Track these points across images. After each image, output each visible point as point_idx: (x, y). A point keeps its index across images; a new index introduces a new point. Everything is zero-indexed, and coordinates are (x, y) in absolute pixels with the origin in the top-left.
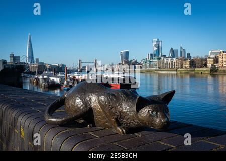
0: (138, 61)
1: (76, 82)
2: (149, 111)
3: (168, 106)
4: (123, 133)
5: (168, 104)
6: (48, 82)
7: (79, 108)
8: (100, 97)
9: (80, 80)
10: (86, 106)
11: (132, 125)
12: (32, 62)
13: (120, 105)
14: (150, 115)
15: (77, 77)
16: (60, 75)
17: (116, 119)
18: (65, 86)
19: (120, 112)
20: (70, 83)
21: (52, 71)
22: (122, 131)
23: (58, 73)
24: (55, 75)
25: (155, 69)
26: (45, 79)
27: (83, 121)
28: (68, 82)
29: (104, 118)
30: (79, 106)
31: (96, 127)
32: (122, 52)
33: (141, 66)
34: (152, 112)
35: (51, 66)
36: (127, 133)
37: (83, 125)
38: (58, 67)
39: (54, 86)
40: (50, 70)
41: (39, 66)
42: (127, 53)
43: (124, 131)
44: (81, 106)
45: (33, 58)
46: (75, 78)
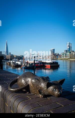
0: (60, 54)
1: (28, 64)
2: (52, 88)
3: (61, 86)
4: (42, 97)
5: (62, 85)
6: (15, 64)
7: (23, 84)
8: (32, 80)
9: (31, 63)
10: (26, 84)
11: (46, 94)
12: (8, 54)
13: (41, 84)
14: (53, 91)
15: (29, 62)
16: (20, 61)
17: (39, 90)
18: (23, 66)
19: (40, 87)
20: (26, 65)
21: (17, 59)
22: (41, 96)
23: (20, 59)
24: (18, 60)
25: (68, 58)
26: (13, 63)
27: (25, 90)
28: (24, 64)
29: (34, 90)
30: (23, 83)
31: (30, 93)
32: (51, 49)
33: (61, 56)
34: (54, 89)
35: (17, 56)
36: (44, 97)
37: (25, 92)
38: (20, 57)
39: (18, 66)
40: (16, 58)
41: (11, 56)
42: (54, 50)
43: (42, 96)
44: (24, 83)
45: (8, 52)
46: (28, 62)
